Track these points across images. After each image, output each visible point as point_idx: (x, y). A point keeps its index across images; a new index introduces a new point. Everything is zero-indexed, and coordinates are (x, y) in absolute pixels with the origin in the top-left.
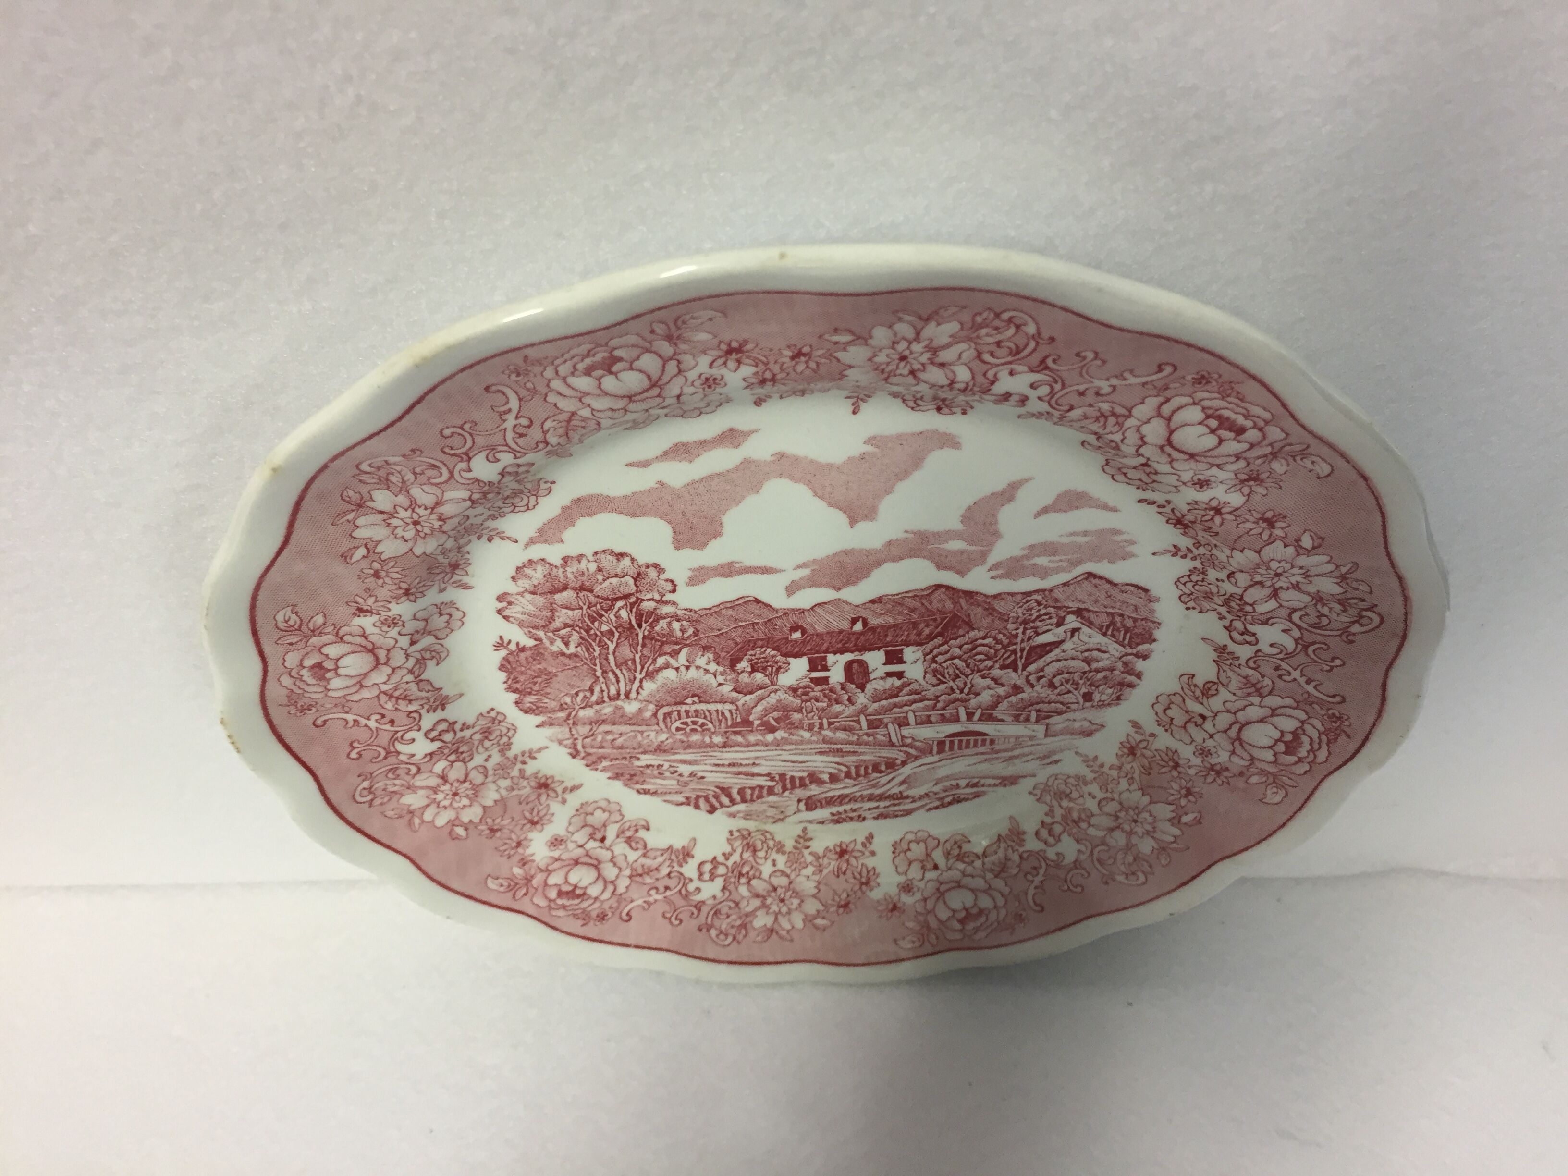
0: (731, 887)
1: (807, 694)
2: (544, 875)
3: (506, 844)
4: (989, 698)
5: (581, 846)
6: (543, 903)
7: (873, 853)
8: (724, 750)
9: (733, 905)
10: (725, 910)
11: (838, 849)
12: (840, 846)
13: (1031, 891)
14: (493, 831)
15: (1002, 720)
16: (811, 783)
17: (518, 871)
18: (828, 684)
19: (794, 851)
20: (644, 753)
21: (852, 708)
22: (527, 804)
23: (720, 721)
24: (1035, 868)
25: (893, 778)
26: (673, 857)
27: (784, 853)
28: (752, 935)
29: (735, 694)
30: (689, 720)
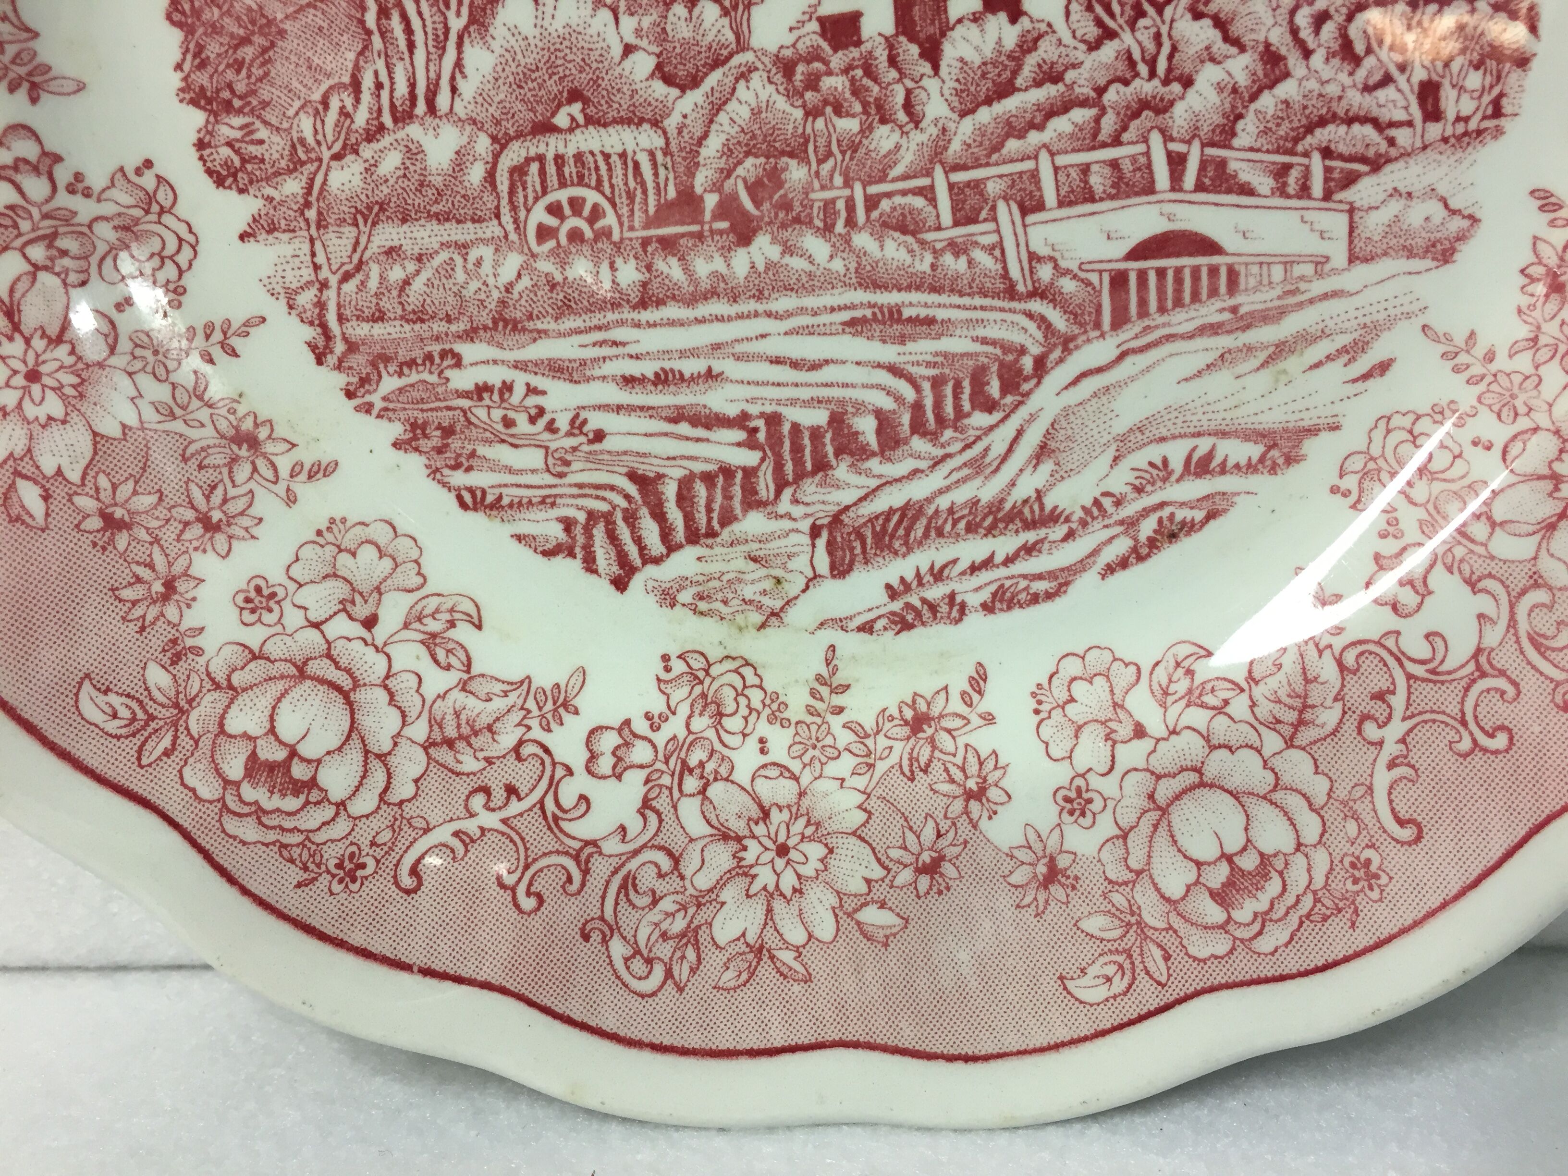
0: (662, 803)
1: (813, 83)
2: (221, 698)
3: (139, 580)
4: (1213, 98)
5: (317, 625)
6: (209, 789)
7: (989, 719)
8: (646, 315)
9: (666, 864)
10: (647, 879)
11: (909, 714)
12: (913, 706)
13: (1382, 779)
14: (111, 523)
15: (1247, 190)
16: (837, 455)
17: (158, 677)
18: (858, 43)
19: (809, 719)
20: (470, 335)
21: (917, 137)
22: (201, 467)
23: (631, 196)
24: (1380, 696)
25: (1020, 433)
26: (531, 704)
27: (785, 723)
28: (713, 960)
29: (659, 88)
30: (562, 196)
